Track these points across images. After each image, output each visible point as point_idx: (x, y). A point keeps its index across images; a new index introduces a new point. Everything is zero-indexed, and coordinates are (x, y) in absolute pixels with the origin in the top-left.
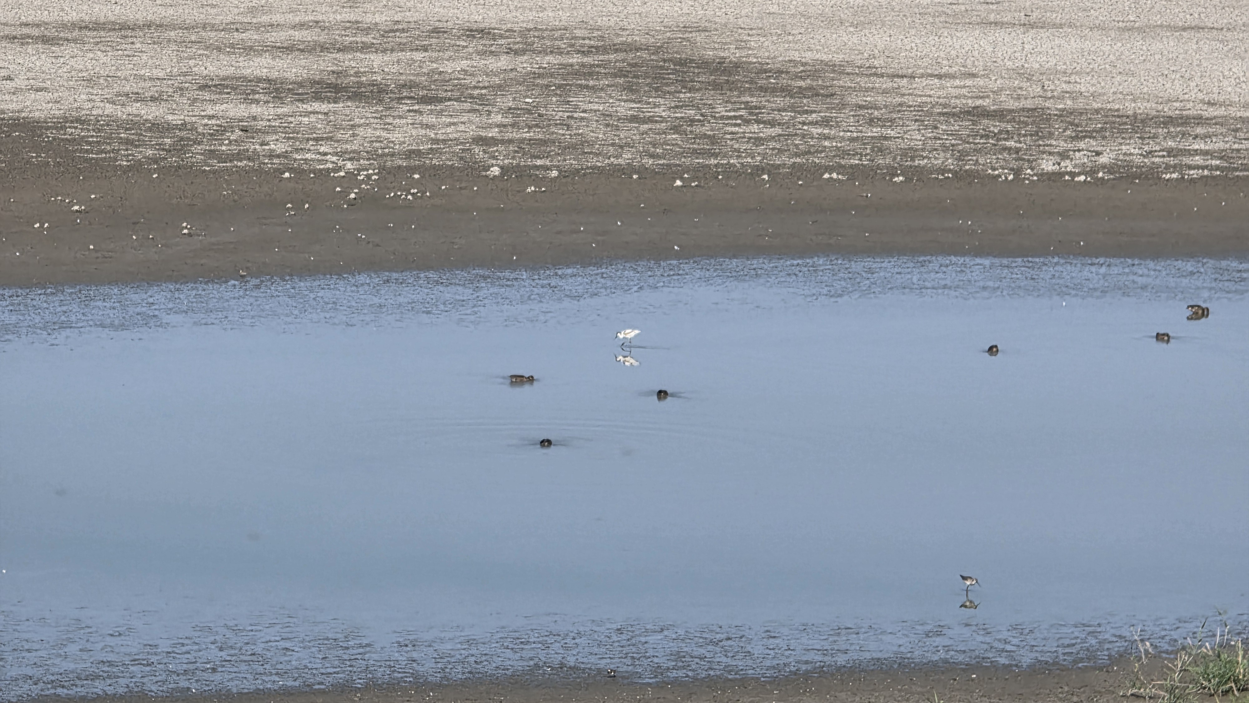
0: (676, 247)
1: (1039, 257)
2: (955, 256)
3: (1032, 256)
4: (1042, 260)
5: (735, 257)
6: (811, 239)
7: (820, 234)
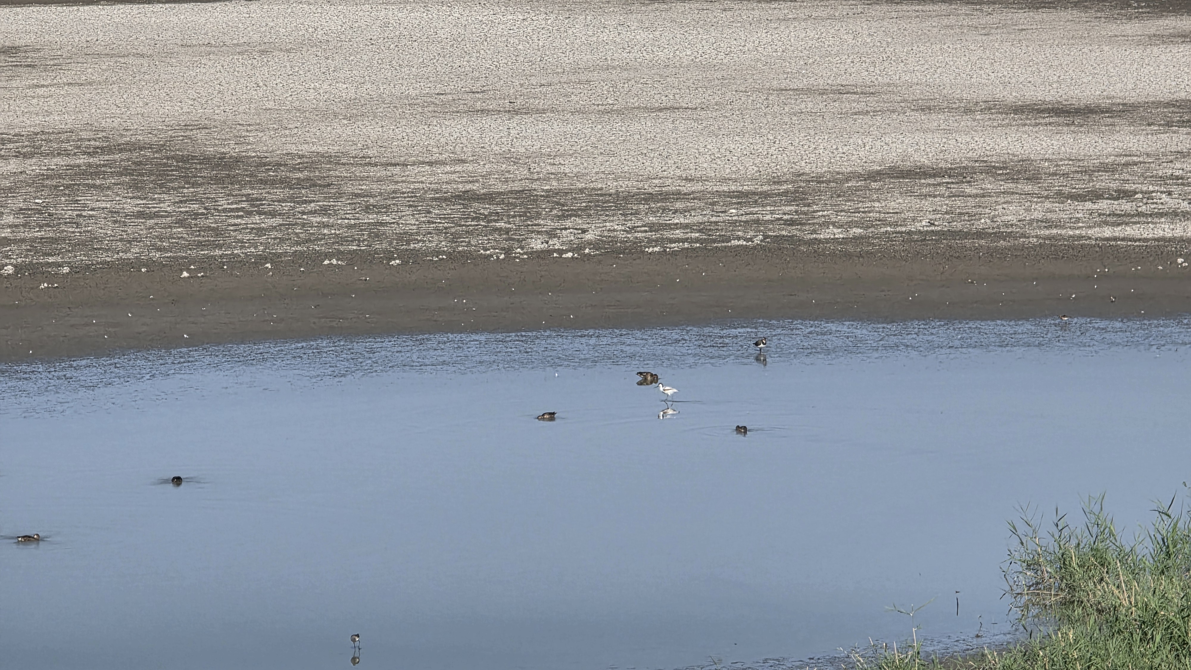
0: (185, 336)
1: (532, 331)
2: (452, 333)
3: (525, 331)
4: (534, 333)
5: (242, 342)
6: (314, 323)
7: (323, 318)
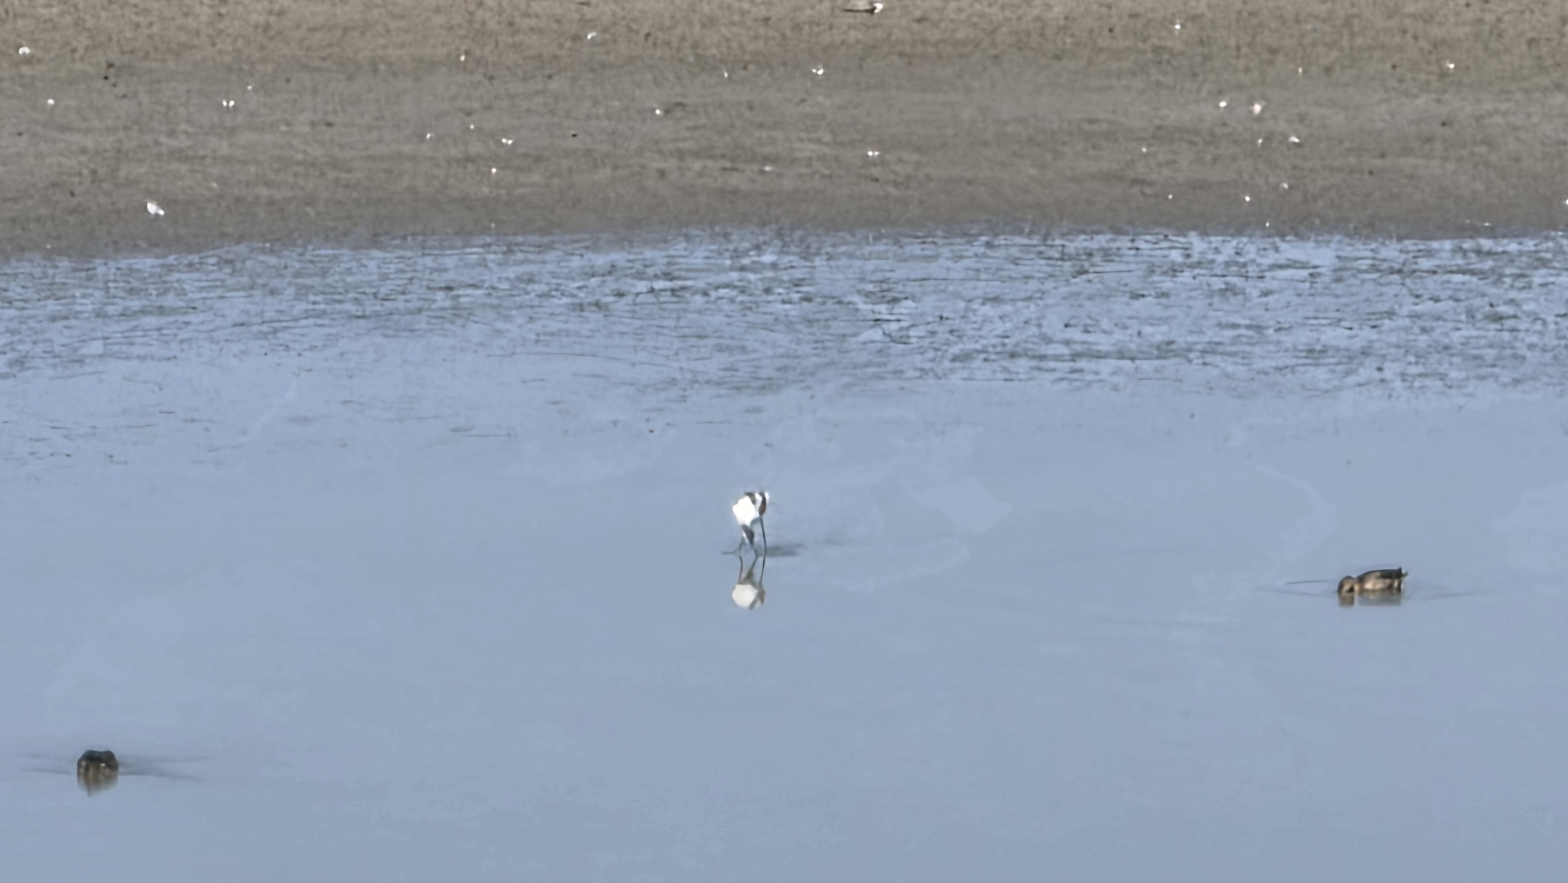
0: (152, 208)
1: (1520, 234)
2: (1204, 233)
3: (1492, 233)
5: (375, 241)
6: (662, 174)
7: (696, 155)
